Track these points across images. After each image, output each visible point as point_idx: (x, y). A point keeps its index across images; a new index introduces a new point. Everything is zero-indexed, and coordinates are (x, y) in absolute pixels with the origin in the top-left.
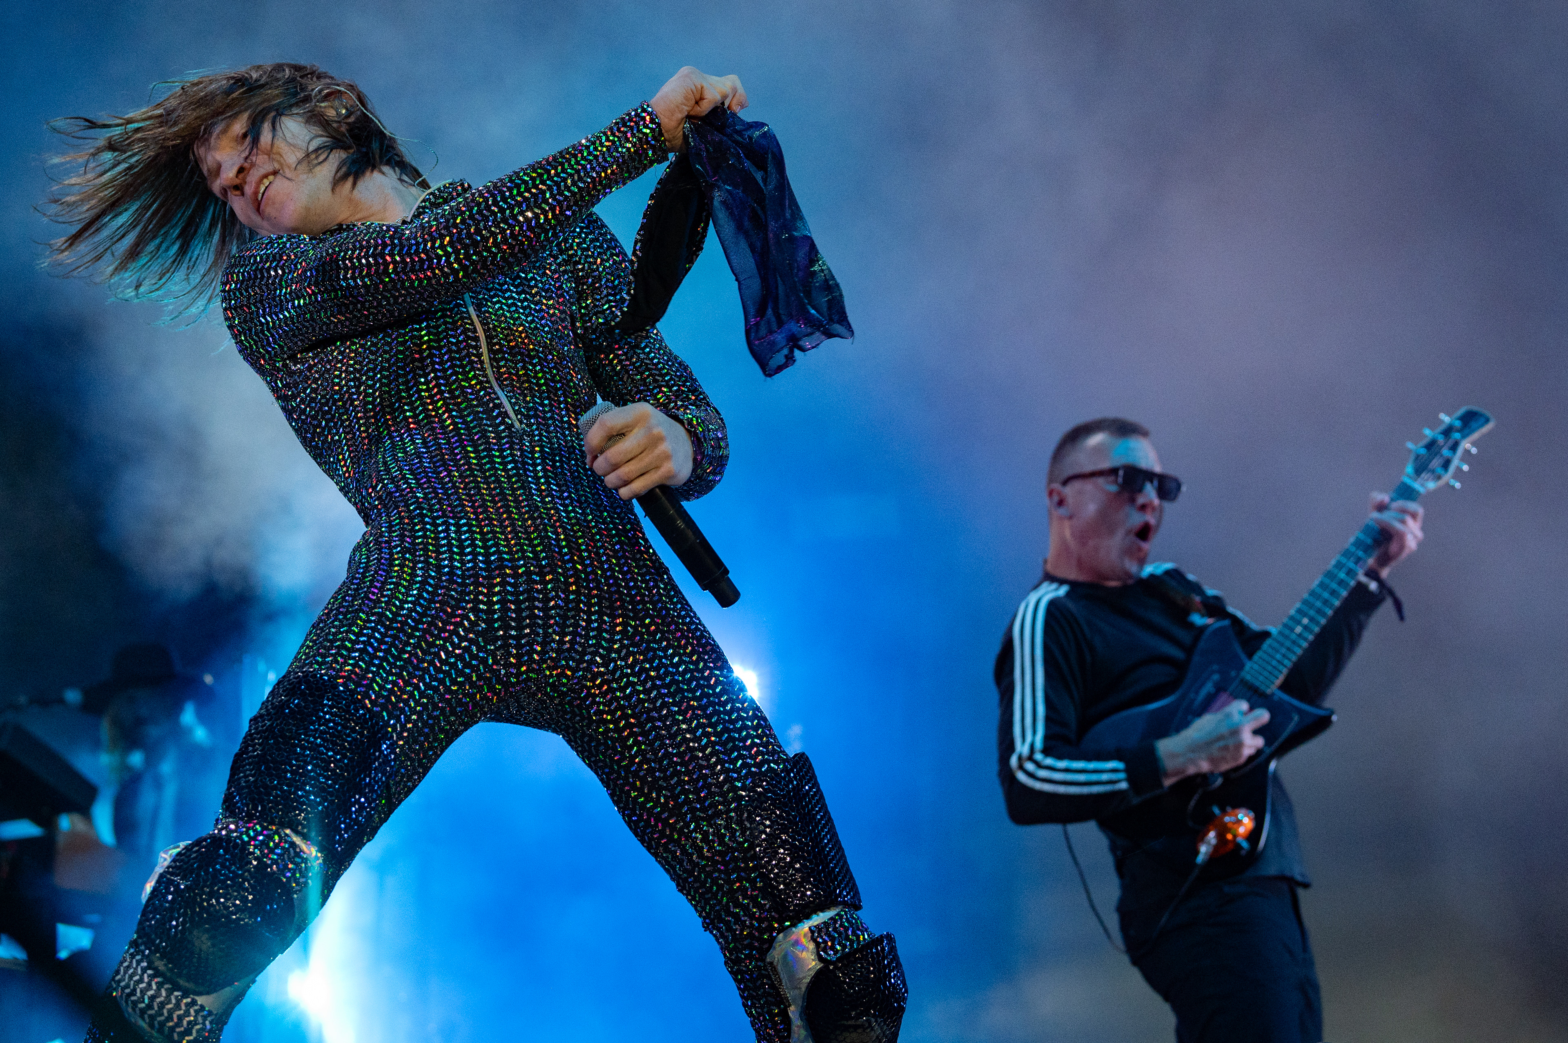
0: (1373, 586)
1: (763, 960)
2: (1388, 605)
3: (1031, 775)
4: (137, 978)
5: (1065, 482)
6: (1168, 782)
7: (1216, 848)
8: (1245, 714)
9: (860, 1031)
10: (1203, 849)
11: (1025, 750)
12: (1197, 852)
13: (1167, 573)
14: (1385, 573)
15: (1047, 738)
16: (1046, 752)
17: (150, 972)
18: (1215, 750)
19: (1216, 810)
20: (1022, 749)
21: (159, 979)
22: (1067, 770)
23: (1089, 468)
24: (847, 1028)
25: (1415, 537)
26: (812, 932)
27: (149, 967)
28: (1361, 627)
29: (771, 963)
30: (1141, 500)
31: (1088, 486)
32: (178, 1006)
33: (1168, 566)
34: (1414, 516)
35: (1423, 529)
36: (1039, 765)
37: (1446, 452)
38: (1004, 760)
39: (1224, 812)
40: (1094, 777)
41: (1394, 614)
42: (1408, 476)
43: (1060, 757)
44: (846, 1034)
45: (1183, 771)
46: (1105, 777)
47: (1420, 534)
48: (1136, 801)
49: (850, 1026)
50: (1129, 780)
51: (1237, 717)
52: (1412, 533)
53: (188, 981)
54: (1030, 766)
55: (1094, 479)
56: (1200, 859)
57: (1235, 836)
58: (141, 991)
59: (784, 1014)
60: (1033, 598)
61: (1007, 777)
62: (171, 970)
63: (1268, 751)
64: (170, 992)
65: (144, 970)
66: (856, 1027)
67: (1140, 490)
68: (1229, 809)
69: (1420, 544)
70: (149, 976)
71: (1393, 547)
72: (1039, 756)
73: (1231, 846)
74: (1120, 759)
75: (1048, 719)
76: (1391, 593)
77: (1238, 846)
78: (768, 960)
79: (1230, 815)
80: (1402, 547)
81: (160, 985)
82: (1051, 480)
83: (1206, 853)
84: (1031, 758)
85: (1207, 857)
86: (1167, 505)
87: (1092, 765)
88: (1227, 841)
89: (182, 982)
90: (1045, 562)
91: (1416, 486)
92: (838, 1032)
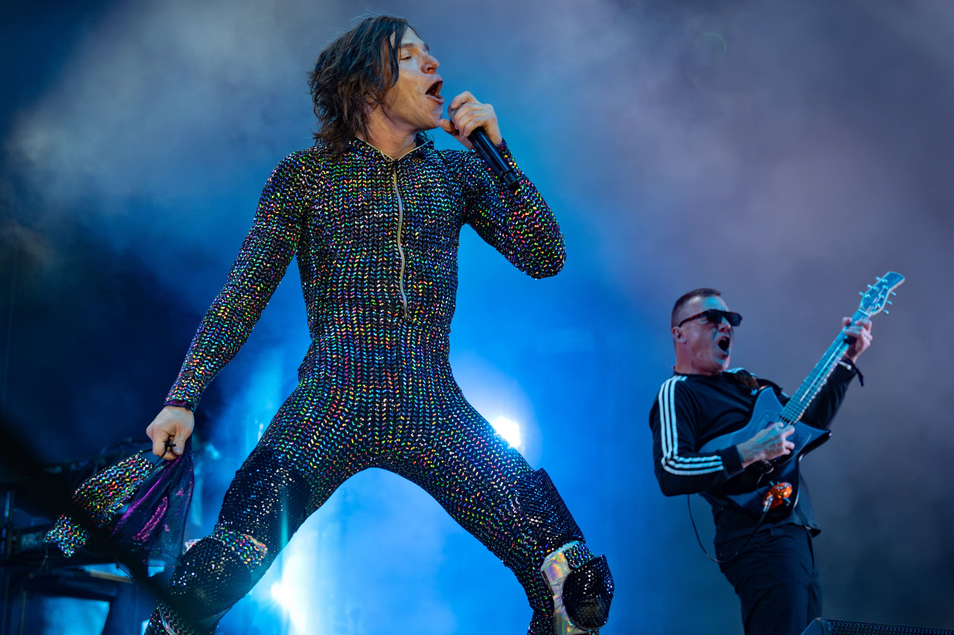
0: (849, 367)
1: (539, 571)
2: (856, 378)
3: (672, 467)
5: (680, 326)
6: (745, 466)
7: (773, 502)
8: (782, 428)
9: (591, 605)
10: (766, 503)
11: (669, 455)
12: (763, 506)
13: (739, 372)
14: (855, 360)
15: (679, 448)
16: (679, 455)
18: (768, 446)
19: (772, 483)
20: (667, 454)
22: (691, 463)
23: (691, 315)
24: (585, 604)
25: (868, 338)
26: (565, 553)
28: (844, 390)
29: (543, 572)
30: (721, 327)
31: (692, 324)
33: (740, 369)
34: (867, 328)
35: (872, 334)
36: (676, 462)
37: (880, 296)
38: (657, 462)
39: (776, 484)
40: (706, 465)
42: (861, 309)
43: (687, 457)
44: (584, 608)
45: (752, 459)
47: (871, 337)
48: (729, 477)
49: (587, 603)
51: (778, 429)
52: (865, 336)
54: (672, 463)
55: (695, 321)
56: (765, 509)
57: (782, 496)
59: (551, 600)
60: (668, 382)
61: (659, 470)
63: (797, 452)
66: (589, 604)
67: (720, 322)
68: (778, 483)
69: (871, 342)
71: (858, 344)
72: (676, 457)
73: (781, 502)
74: (718, 455)
75: (679, 440)
76: (858, 372)
77: (785, 502)
78: (542, 570)
79: (780, 486)
80: (862, 343)
82: (673, 326)
83: (768, 506)
84: (672, 459)
85: (769, 508)
86: (735, 328)
87: (704, 459)
88: (779, 499)
90: (674, 367)
91: (866, 313)
92: (580, 607)
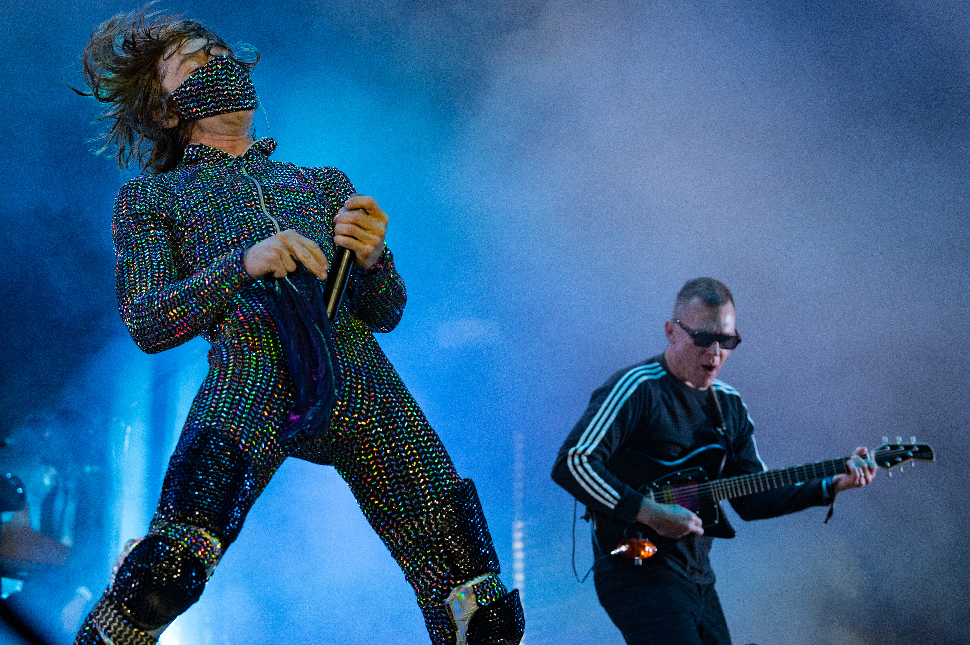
1: (443, 603)
4: (111, 619)
11: (581, 449)
17: (120, 616)
20: (580, 447)
21: (125, 621)
26: (474, 588)
27: (119, 613)
32: (136, 637)
40: (602, 492)
41: (825, 517)
43: (594, 469)
46: (607, 496)
50: (617, 507)
53: (144, 623)
58: (114, 627)
59: (453, 634)
62: (134, 616)
64: (132, 628)
65: (116, 615)
70: (119, 619)
74: (621, 495)
78: (446, 602)
81: (126, 625)
89: (140, 623)
